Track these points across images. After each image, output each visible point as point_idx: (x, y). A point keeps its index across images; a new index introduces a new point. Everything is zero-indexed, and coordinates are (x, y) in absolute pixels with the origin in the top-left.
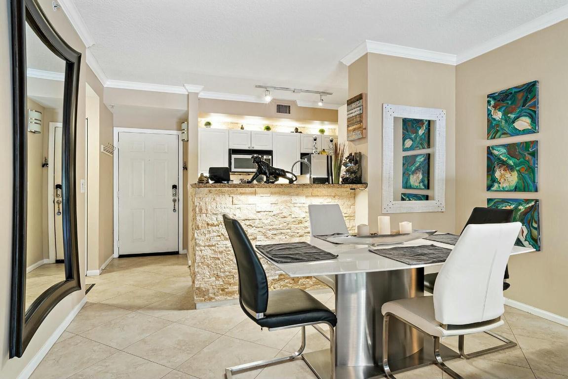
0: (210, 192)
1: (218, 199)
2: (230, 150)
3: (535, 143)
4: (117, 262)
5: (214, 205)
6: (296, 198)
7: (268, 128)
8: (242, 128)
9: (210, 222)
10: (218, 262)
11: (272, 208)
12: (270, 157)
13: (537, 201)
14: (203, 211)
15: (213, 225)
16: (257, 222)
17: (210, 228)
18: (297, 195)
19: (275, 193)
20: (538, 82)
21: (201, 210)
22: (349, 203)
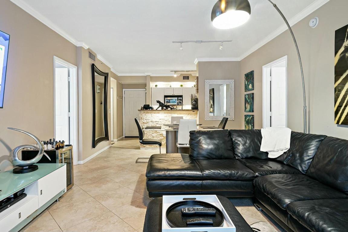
0: (144, 112)
1: (147, 115)
2: (164, 96)
3: (253, 94)
4: (124, 138)
5: (145, 116)
6: (173, 114)
7: (182, 86)
8: (170, 87)
9: (144, 122)
10: (147, 135)
11: (165, 118)
12: (181, 98)
13: (253, 115)
14: (142, 119)
15: (145, 123)
16: (160, 122)
17: (144, 124)
18: (174, 113)
19: (166, 113)
20: (253, 71)
21: (141, 118)
22: (195, 117)
